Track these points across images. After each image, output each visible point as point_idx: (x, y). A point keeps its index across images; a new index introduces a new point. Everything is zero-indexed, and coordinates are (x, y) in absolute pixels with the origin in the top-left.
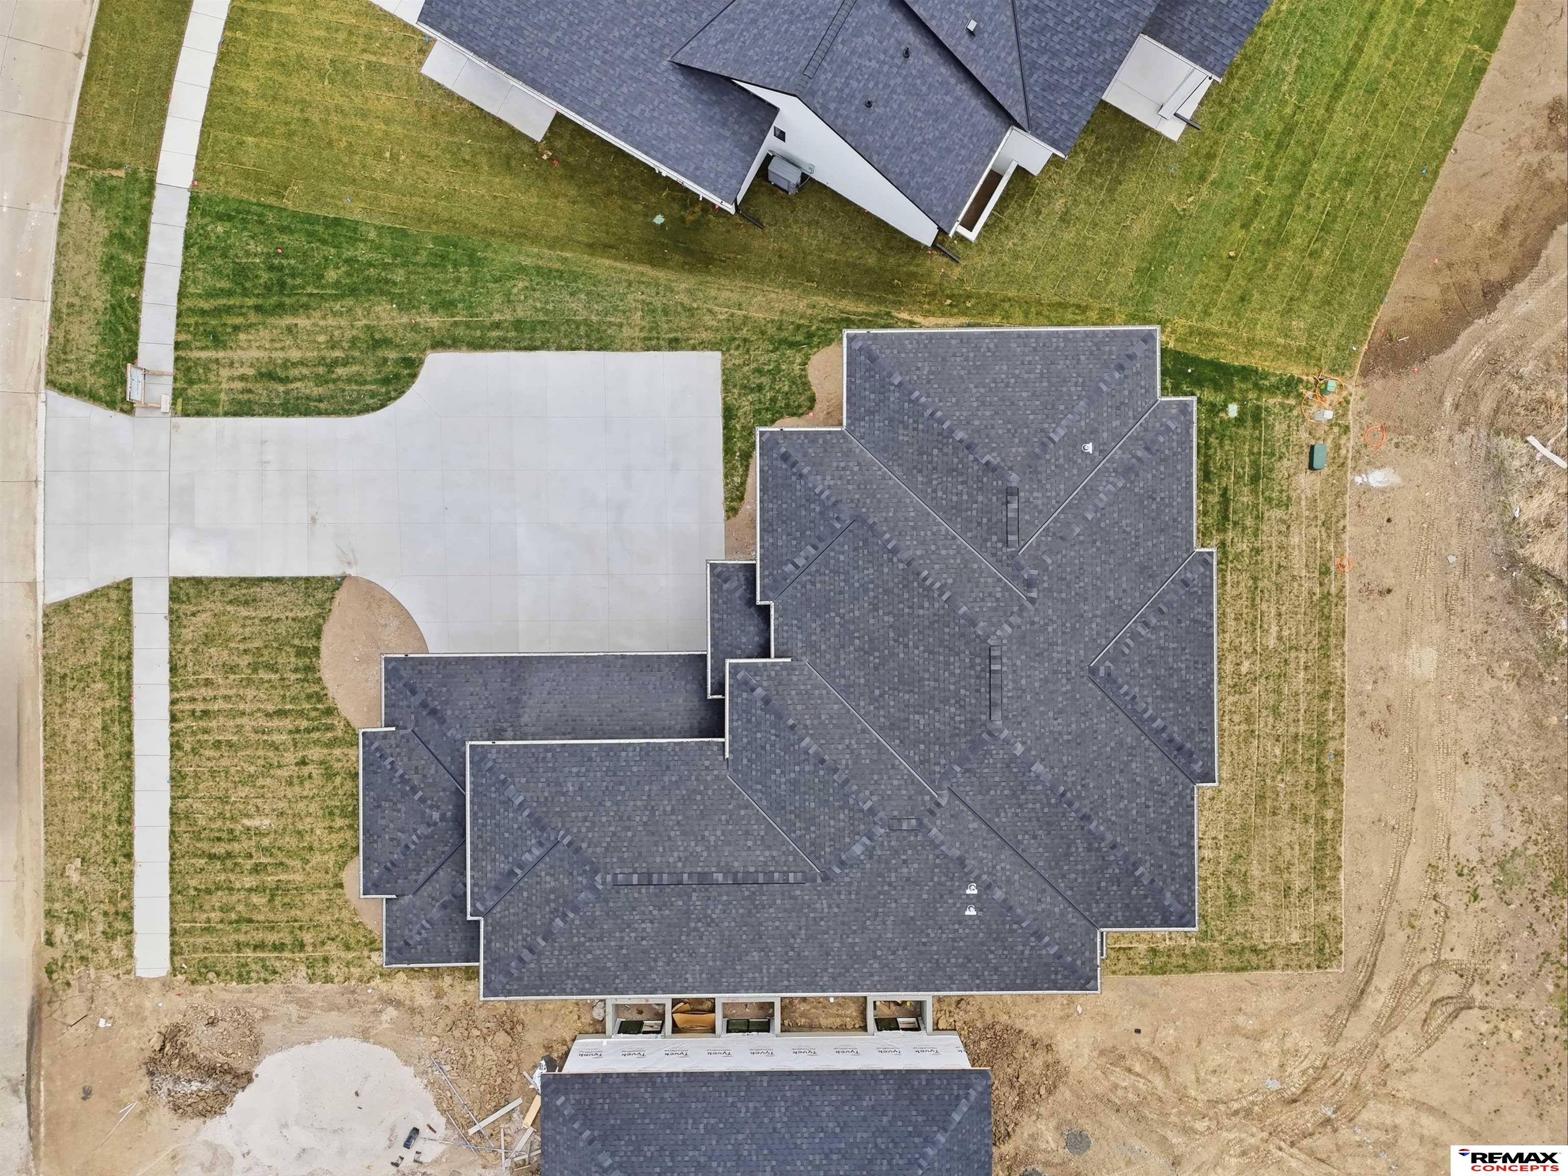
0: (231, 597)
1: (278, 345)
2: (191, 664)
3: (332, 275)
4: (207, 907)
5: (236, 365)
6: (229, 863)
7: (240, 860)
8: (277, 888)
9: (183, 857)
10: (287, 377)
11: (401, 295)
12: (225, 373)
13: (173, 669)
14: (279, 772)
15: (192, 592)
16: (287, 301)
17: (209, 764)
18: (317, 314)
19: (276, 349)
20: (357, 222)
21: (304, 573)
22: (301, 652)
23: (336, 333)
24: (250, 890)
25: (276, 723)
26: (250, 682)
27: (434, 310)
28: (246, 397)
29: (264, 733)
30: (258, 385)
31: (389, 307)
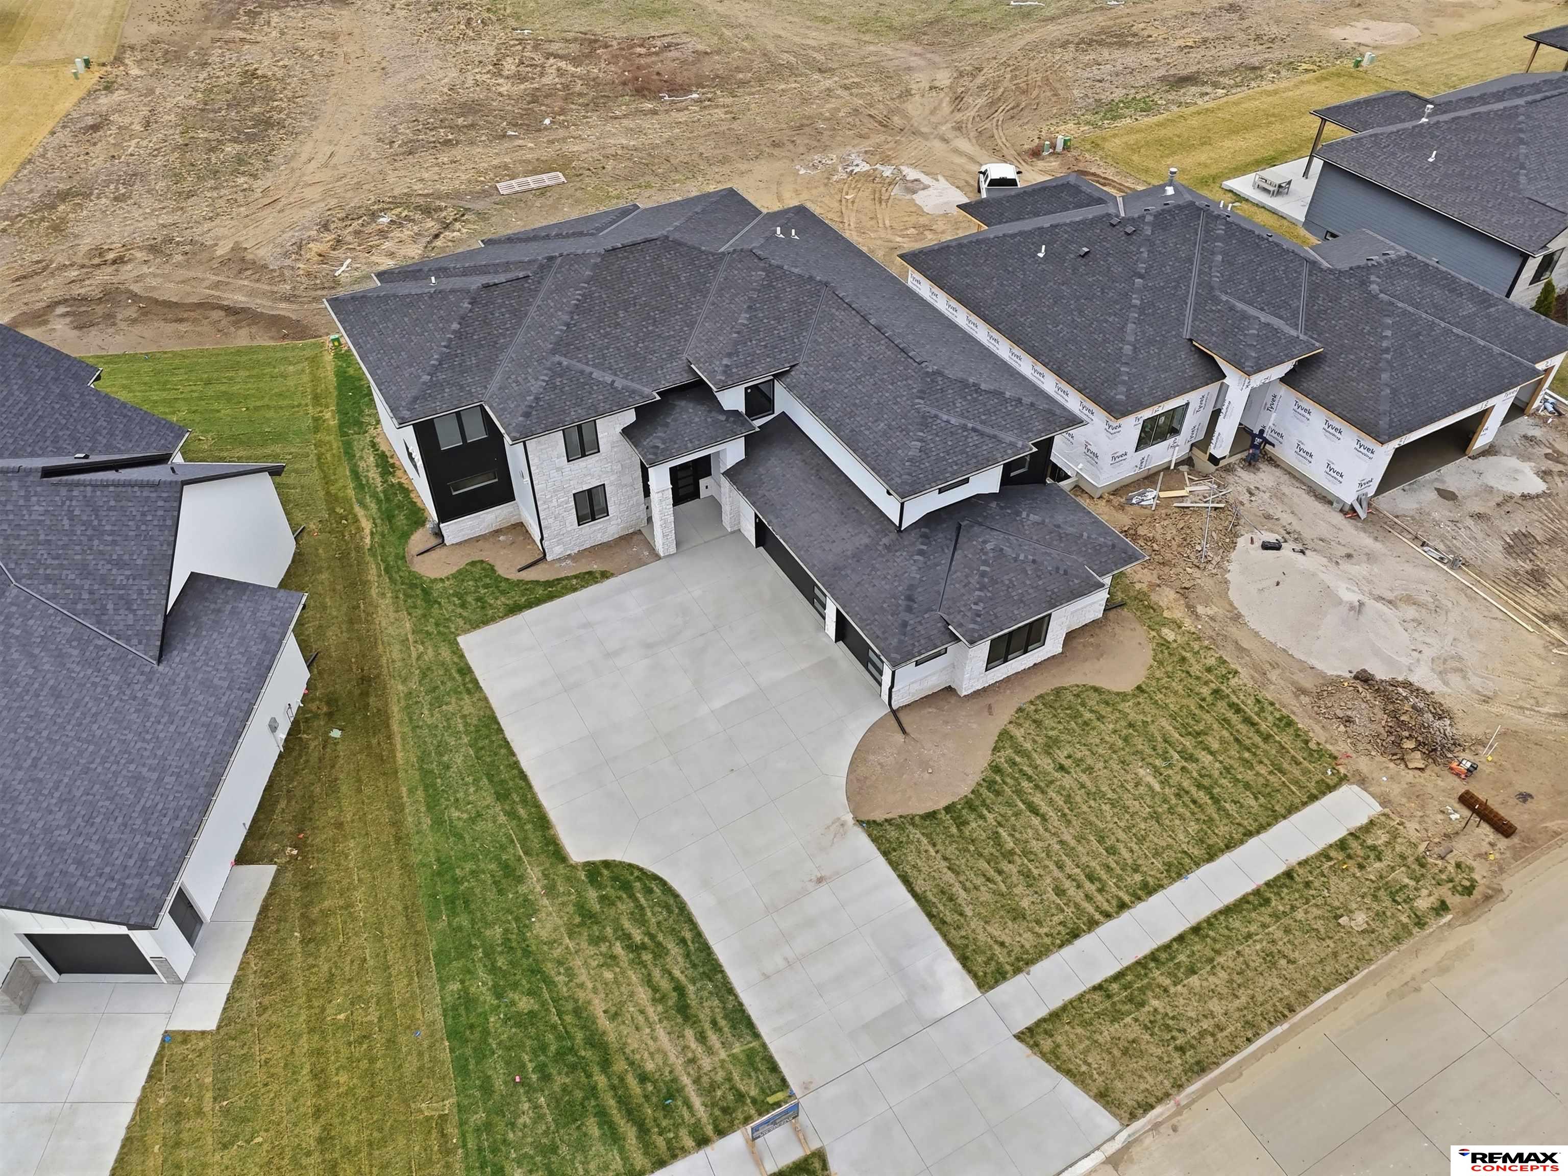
0: (956, 917)
1: (641, 1019)
2: (1055, 918)
3: (525, 1004)
4: (1261, 780)
5: (690, 1055)
6: (1206, 782)
7: (1195, 774)
8: (1190, 734)
9: (1239, 824)
10: (675, 989)
11: (517, 919)
12: (706, 1063)
13: (1075, 935)
14: (1088, 784)
15: (980, 959)
16: (579, 1036)
17: (1135, 847)
18: (581, 995)
19: (647, 1019)
20: (445, 1010)
21: (881, 860)
22: (961, 823)
23: (595, 964)
24: (1212, 753)
25: (1044, 808)
26: (1026, 853)
27: (520, 879)
28: (722, 1023)
29: (1064, 815)
30: (702, 1016)
31: (538, 925)
